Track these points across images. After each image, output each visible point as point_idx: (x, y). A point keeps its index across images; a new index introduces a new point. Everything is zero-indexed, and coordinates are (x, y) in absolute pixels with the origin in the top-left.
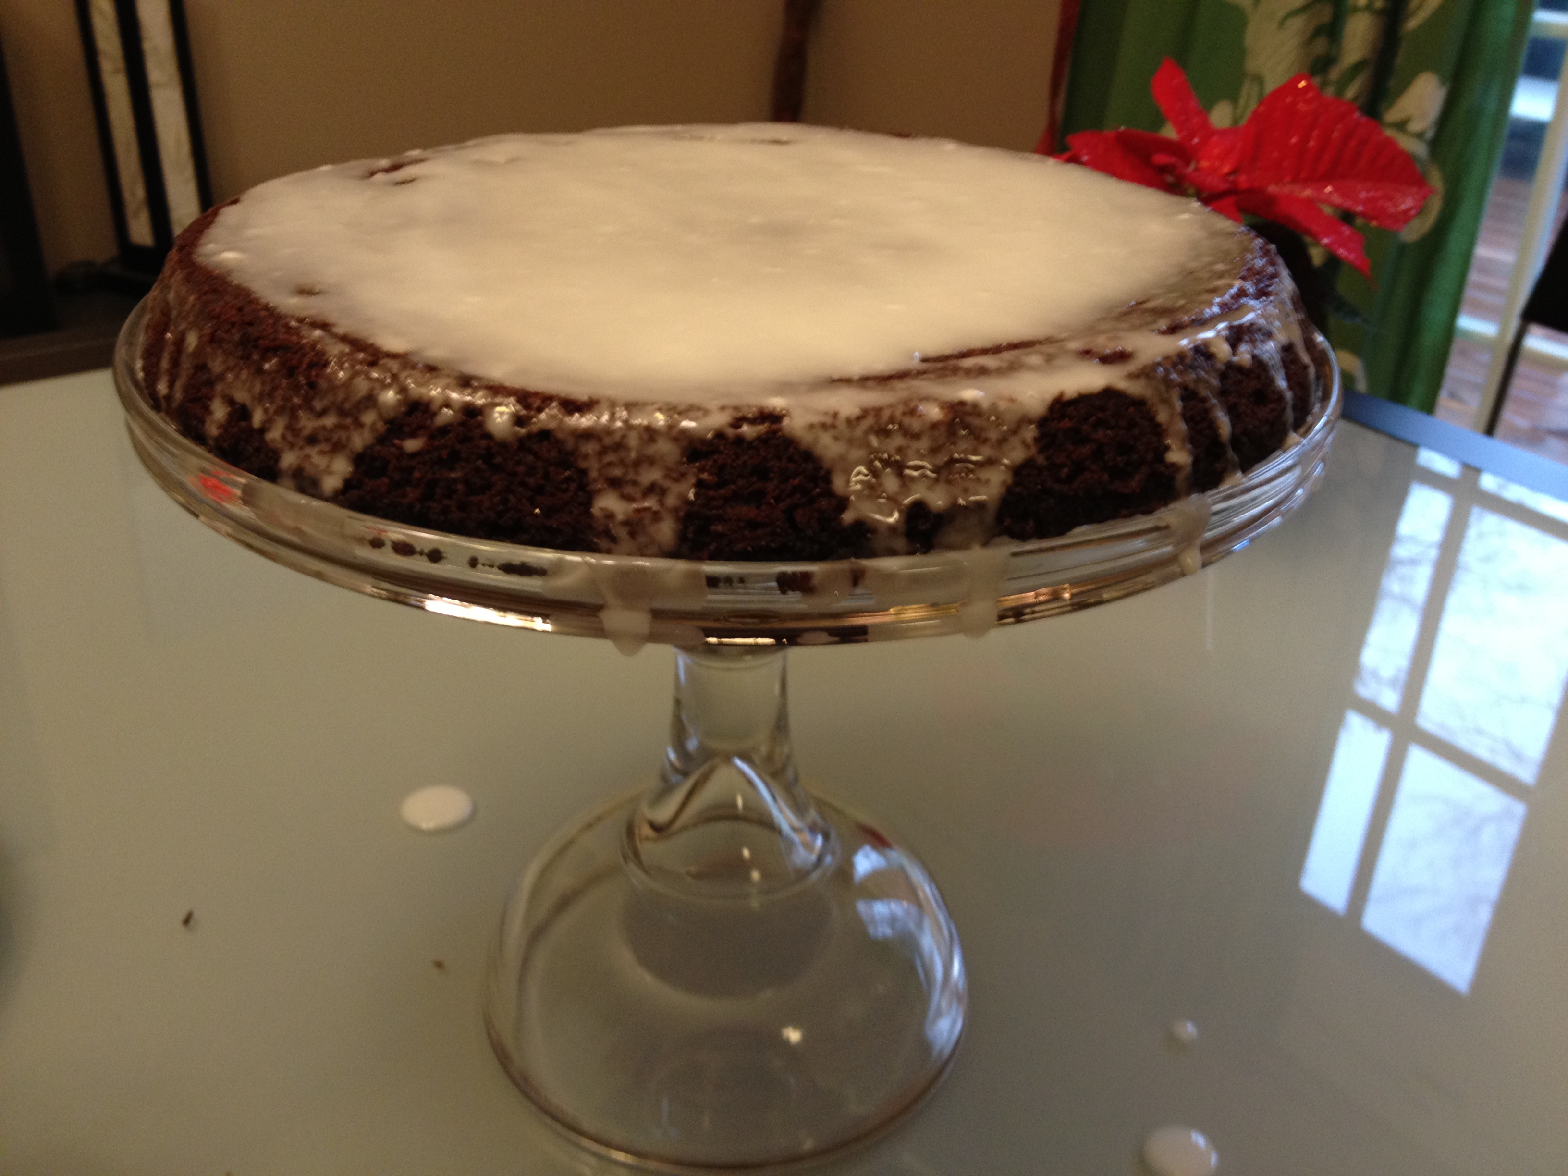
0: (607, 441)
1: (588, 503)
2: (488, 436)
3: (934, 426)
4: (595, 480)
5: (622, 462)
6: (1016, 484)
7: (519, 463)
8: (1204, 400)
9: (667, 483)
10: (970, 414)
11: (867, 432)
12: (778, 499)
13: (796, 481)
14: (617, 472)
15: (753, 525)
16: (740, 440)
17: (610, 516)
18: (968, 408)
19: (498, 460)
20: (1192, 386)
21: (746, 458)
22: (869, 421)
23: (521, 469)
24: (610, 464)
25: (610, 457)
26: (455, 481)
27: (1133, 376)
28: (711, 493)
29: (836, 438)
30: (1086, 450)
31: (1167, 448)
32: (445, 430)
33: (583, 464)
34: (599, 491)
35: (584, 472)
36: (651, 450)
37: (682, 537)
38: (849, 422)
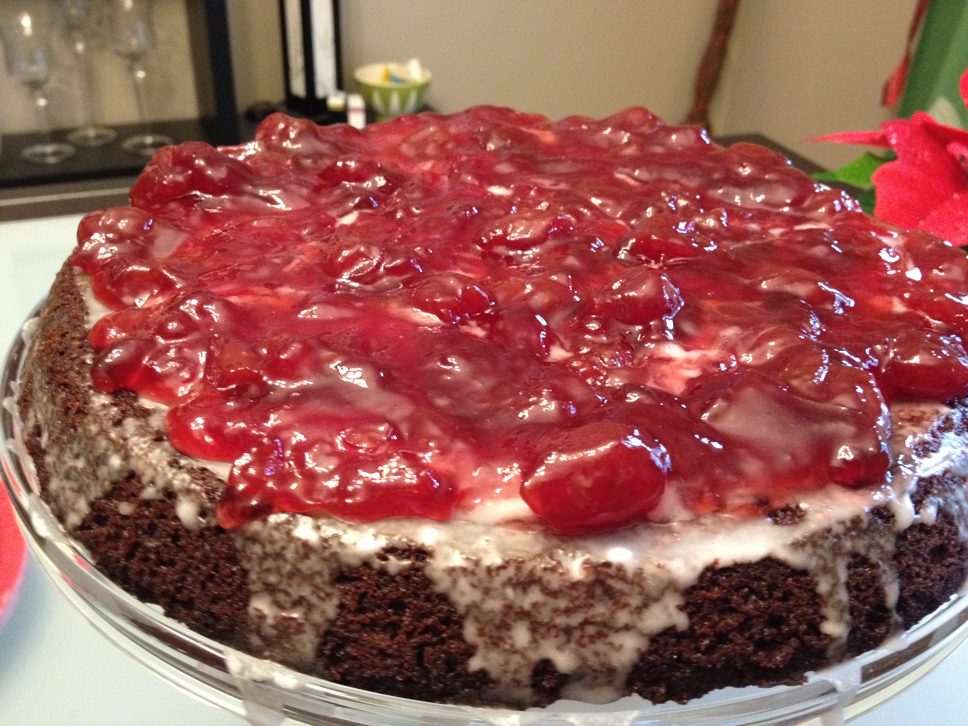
0: (269, 549)
1: (246, 602)
2: (176, 518)
3: (574, 585)
4: (254, 582)
5: (278, 571)
6: (650, 652)
7: (197, 549)
8: (874, 566)
9: (314, 600)
10: (612, 577)
11: (505, 584)
12: (409, 635)
13: (430, 621)
14: (272, 579)
15: (383, 653)
16: (383, 572)
17: (262, 617)
18: (612, 571)
19: (182, 542)
20: (863, 552)
21: (385, 590)
22: (511, 572)
23: (198, 554)
24: (268, 570)
25: (269, 564)
26: (149, 550)
27: (797, 545)
28: (350, 617)
29: (474, 586)
30: (731, 620)
31: (824, 618)
32: (147, 503)
33: (246, 565)
34: (256, 593)
35: (245, 573)
36: (304, 566)
37: (319, 653)
38: (489, 570)
